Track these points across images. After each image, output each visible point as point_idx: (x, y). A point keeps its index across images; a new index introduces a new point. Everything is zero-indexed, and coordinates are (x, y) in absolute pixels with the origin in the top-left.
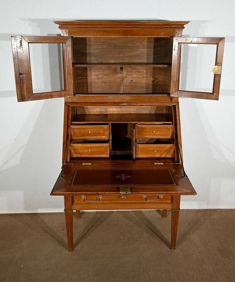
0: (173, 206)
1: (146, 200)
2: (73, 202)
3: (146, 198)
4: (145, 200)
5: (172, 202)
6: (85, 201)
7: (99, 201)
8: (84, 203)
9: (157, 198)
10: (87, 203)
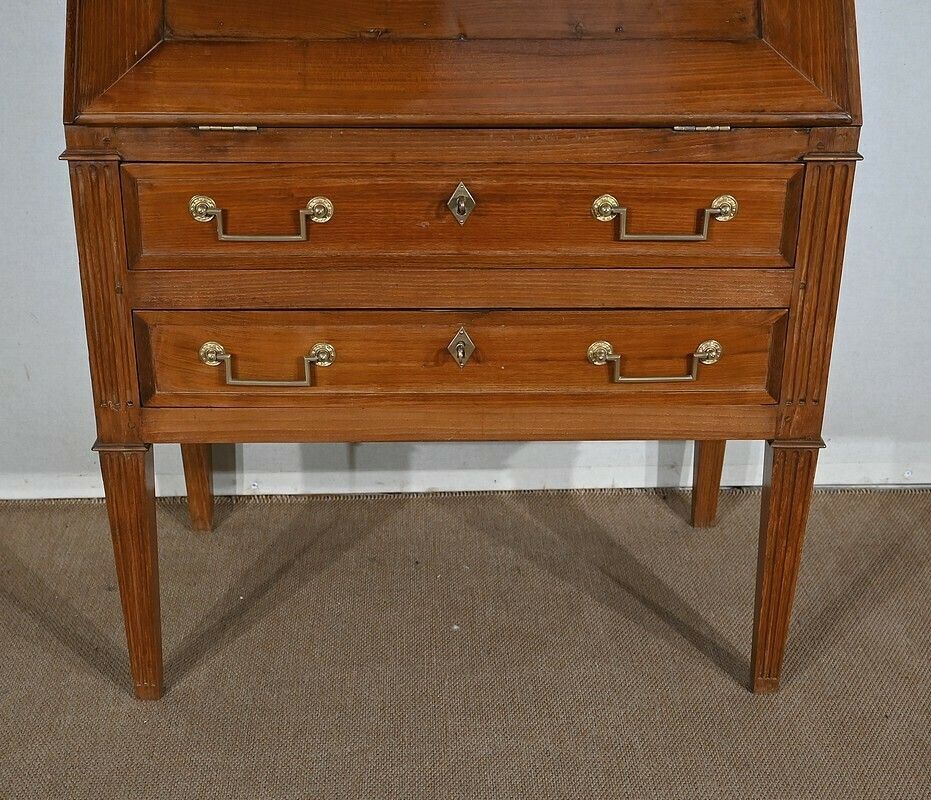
0: (778, 420)
1: (612, 380)
2: (147, 393)
3: (610, 363)
4: (606, 377)
5: (774, 390)
6: (222, 382)
7: (313, 383)
8: (220, 398)
9: (682, 365)
10: (239, 398)
